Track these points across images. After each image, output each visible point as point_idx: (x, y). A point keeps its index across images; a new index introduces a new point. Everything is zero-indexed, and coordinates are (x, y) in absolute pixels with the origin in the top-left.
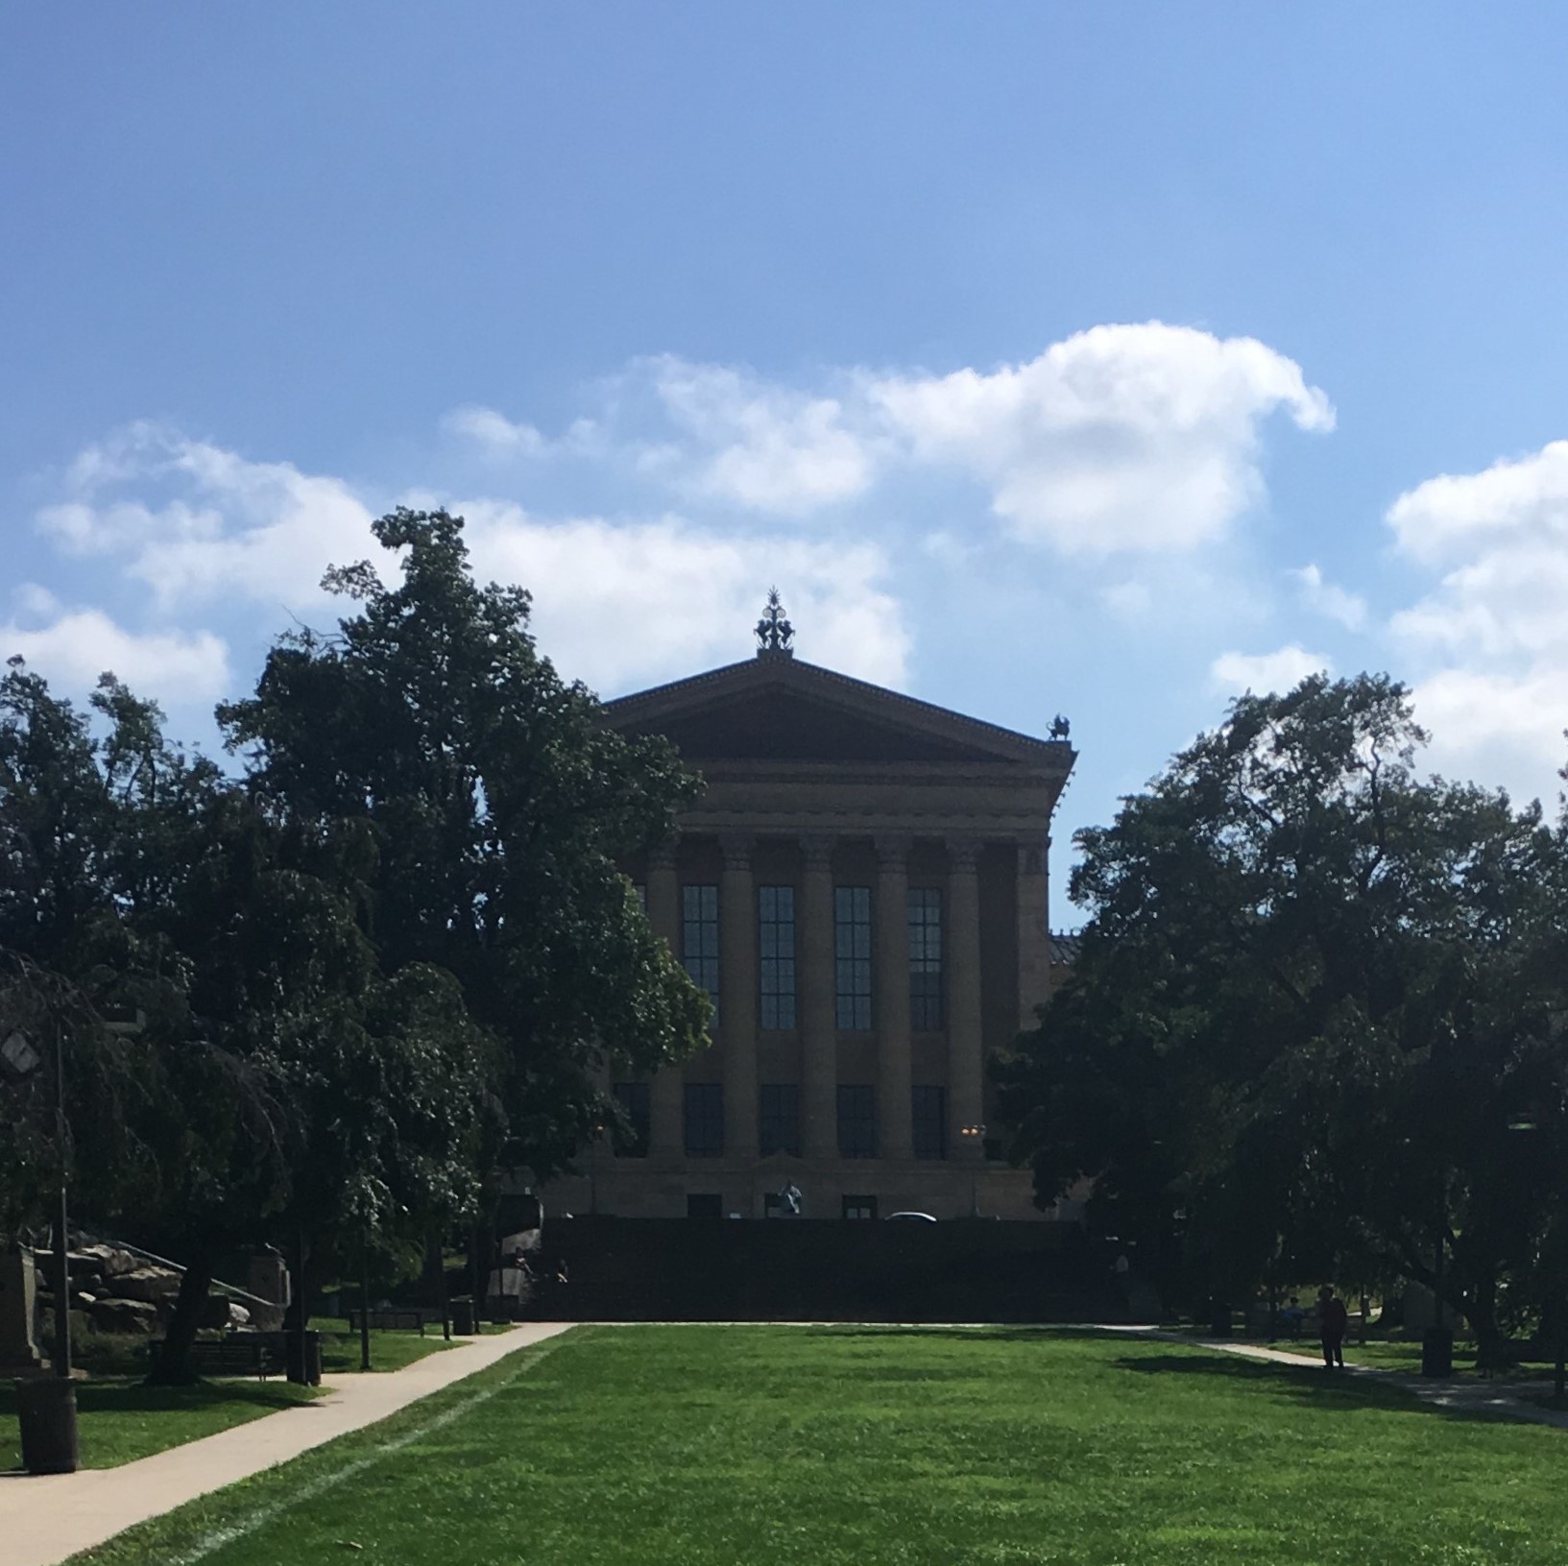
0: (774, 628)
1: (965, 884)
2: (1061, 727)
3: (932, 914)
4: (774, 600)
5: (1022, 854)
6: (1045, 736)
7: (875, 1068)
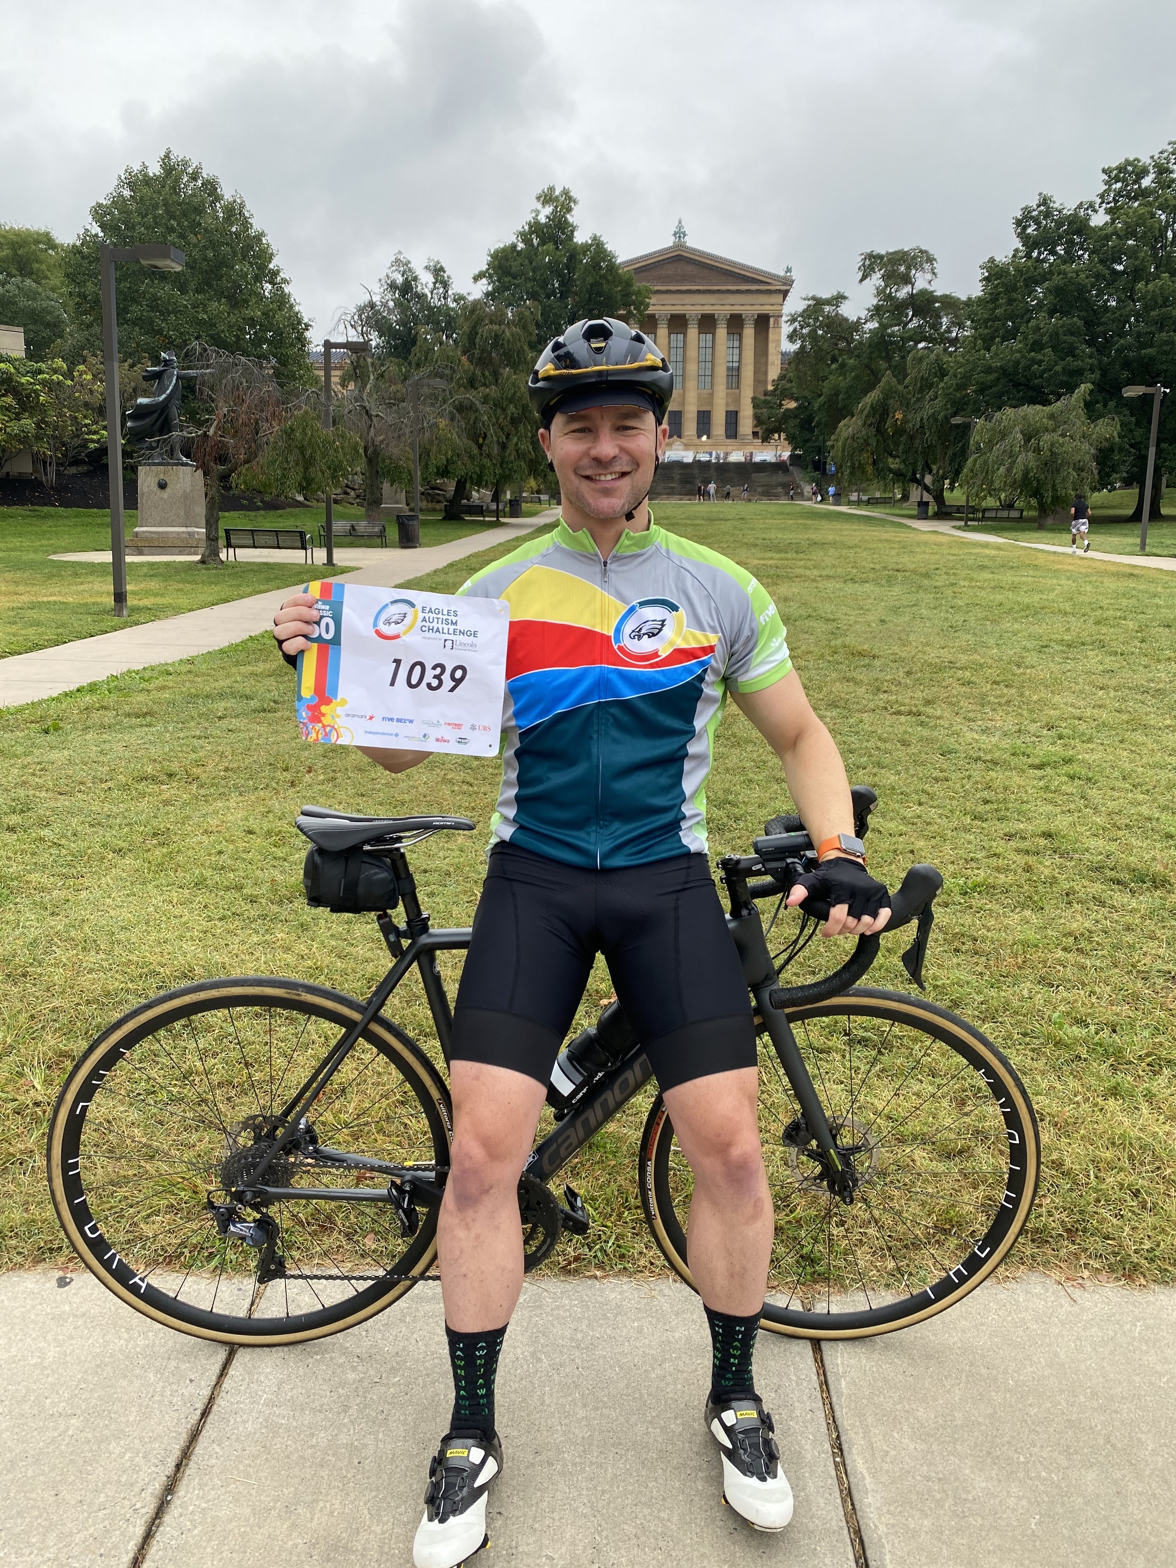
0: (680, 234)
1: (749, 332)
2: (789, 270)
3: (736, 344)
4: (680, 222)
5: (772, 320)
6: (782, 274)
7: (712, 404)
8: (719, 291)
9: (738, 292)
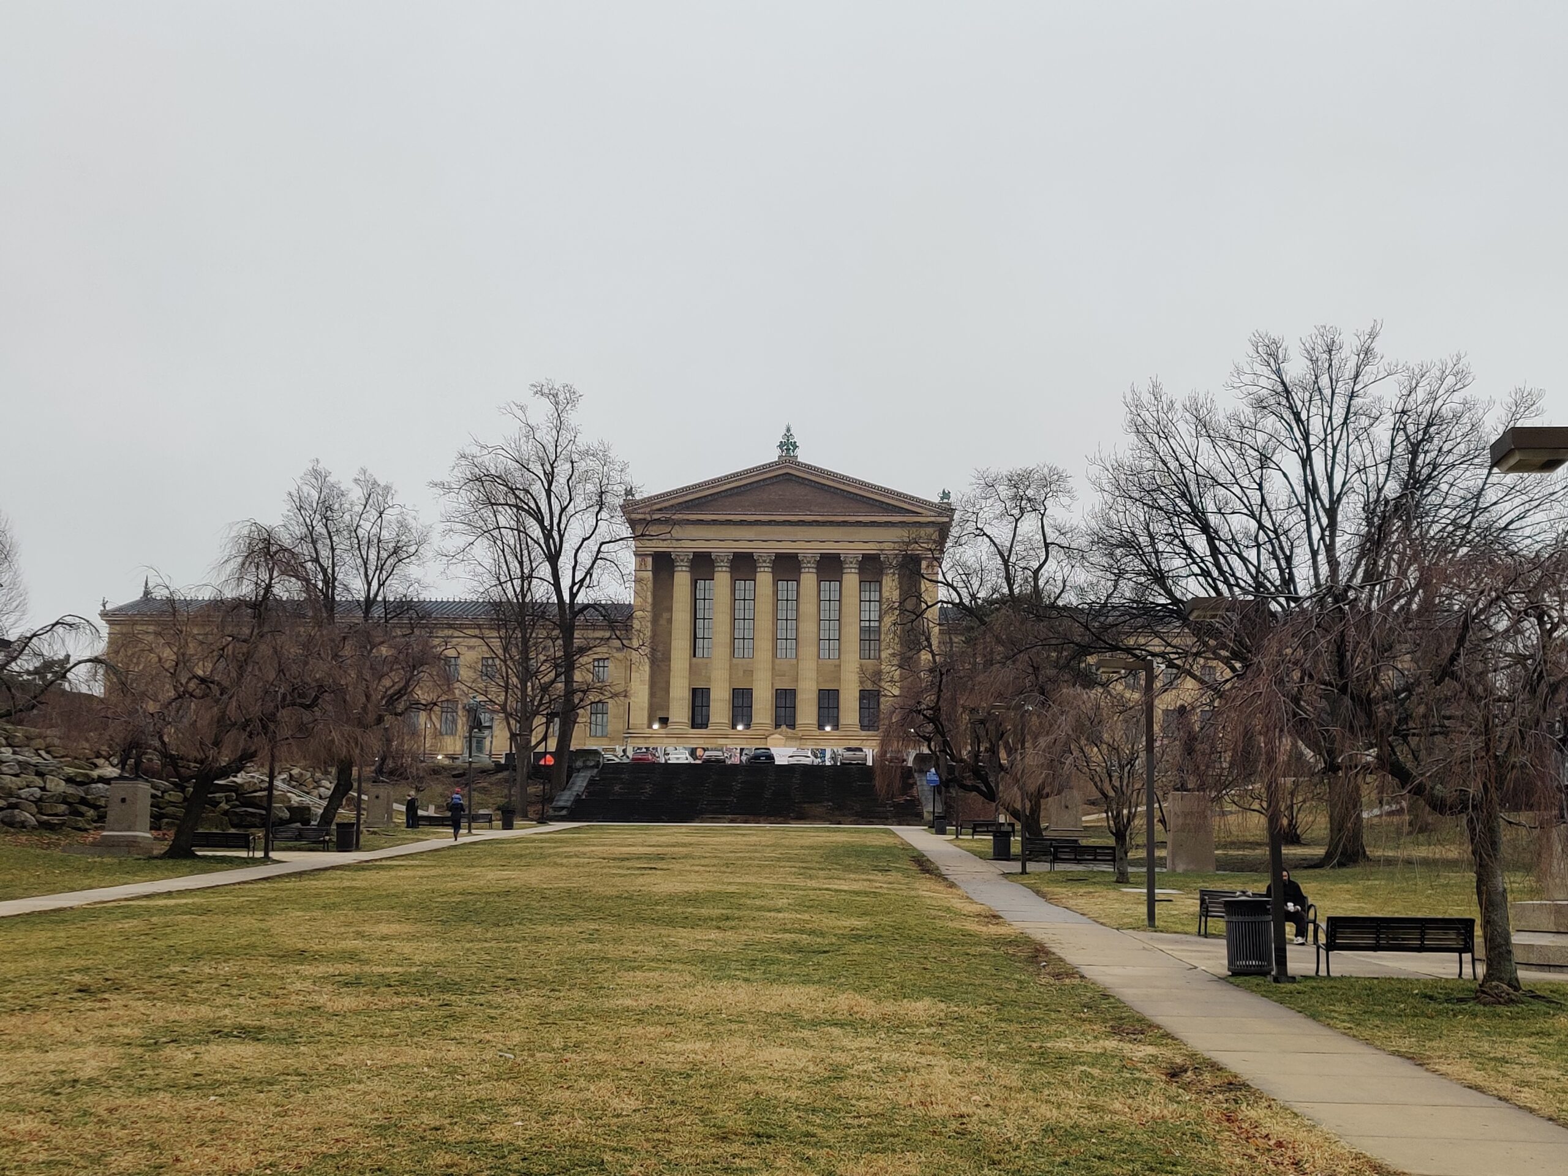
0: (788, 445)
1: (891, 580)
2: (946, 495)
3: (875, 596)
4: (788, 430)
5: (924, 563)
6: (936, 500)
7: (838, 679)
8: (845, 523)
9: (873, 524)
